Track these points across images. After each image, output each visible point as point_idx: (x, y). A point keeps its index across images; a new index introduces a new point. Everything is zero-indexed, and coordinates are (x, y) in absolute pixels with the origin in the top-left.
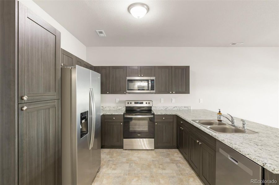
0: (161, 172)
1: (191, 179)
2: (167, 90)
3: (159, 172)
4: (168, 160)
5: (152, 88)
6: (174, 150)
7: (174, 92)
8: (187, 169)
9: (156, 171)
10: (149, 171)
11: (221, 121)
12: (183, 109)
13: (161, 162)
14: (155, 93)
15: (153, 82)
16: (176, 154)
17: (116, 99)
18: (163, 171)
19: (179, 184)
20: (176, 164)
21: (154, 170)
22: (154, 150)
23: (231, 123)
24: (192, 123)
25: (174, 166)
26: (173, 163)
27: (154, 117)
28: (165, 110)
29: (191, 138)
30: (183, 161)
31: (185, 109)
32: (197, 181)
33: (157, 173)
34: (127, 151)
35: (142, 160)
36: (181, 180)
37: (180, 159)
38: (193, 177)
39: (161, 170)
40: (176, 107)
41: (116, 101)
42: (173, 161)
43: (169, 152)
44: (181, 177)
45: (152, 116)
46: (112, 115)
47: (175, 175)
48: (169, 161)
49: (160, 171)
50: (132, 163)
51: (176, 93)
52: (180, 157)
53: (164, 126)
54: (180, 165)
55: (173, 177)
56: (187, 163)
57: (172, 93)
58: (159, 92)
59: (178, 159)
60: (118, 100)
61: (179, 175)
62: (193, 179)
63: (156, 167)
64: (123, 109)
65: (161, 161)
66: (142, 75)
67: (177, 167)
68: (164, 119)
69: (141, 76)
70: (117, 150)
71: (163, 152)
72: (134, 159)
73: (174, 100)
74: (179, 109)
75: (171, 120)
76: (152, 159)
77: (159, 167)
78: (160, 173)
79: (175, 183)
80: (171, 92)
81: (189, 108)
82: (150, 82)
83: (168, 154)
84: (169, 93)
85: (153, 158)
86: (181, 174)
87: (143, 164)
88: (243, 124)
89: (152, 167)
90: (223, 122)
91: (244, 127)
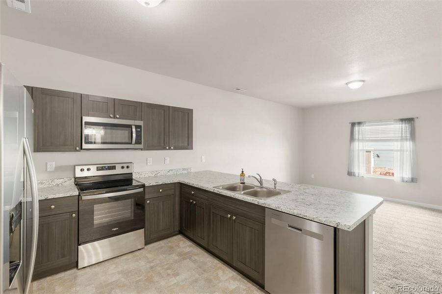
0: (176, 281)
1: (220, 273)
2: (162, 145)
3: (173, 283)
4: (174, 257)
5: (138, 142)
6: (175, 237)
7: (172, 148)
8: (208, 259)
9: (167, 283)
10: (154, 289)
11: (244, 183)
12: (181, 173)
13: (166, 265)
14: (142, 149)
15: (139, 130)
16: (181, 243)
17: (49, 164)
18: (178, 277)
19: (209, 287)
20: (190, 259)
21: (162, 283)
22: (143, 248)
23: (259, 185)
24: (218, 191)
25: (187, 263)
26: (185, 259)
27: (144, 190)
28: (156, 176)
29: (213, 213)
30: (196, 251)
31: (184, 172)
32: (227, 272)
33: (169, 287)
34: (88, 270)
35: (130, 274)
36: (209, 281)
37: (191, 248)
38: (220, 268)
39: (174, 278)
40: (172, 170)
41: (48, 166)
42: (183, 256)
43: (170, 244)
44: (206, 275)
45: (142, 189)
46: (46, 200)
47: (197, 276)
48: (177, 258)
49: (173, 280)
50: (113, 289)
51: (175, 148)
52: (190, 246)
53: (161, 203)
54: (196, 258)
55: (196, 281)
56: (203, 251)
57: (170, 149)
58: (149, 147)
59: (188, 250)
60: (52, 165)
61: (203, 274)
62: (222, 272)
63: (163, 277)
64: (68, 183)
65: (165, 263)
66: (118, 116)
67: (194, 263)
68: (162, 192)
69: (115, 117)
70: (62, 275)
71: (160, 246)
72: (114, 279)
73: (168, 160)
74: (175, 173)
75: (172, 192)
76: (148, 265)
77: (168, 275)
78: (175, 284)
79: (203, 289)
80: (168, 148)
81: (189, 171)
82: (134, 130)
83: (171, 248)
84: (164, 149)
85: (150, 262)
86: (204, 271)
87: (137, 282)
88: (275, 184)
89: (156, 279)
90: (246, 184)
91: (275, 187)
